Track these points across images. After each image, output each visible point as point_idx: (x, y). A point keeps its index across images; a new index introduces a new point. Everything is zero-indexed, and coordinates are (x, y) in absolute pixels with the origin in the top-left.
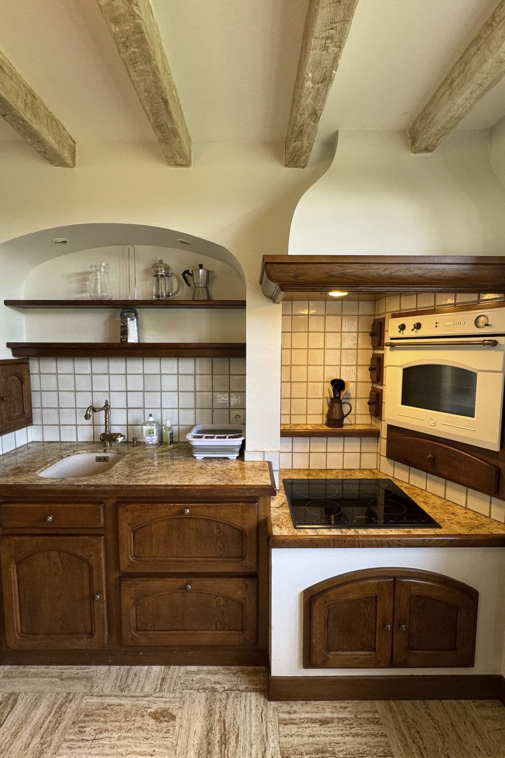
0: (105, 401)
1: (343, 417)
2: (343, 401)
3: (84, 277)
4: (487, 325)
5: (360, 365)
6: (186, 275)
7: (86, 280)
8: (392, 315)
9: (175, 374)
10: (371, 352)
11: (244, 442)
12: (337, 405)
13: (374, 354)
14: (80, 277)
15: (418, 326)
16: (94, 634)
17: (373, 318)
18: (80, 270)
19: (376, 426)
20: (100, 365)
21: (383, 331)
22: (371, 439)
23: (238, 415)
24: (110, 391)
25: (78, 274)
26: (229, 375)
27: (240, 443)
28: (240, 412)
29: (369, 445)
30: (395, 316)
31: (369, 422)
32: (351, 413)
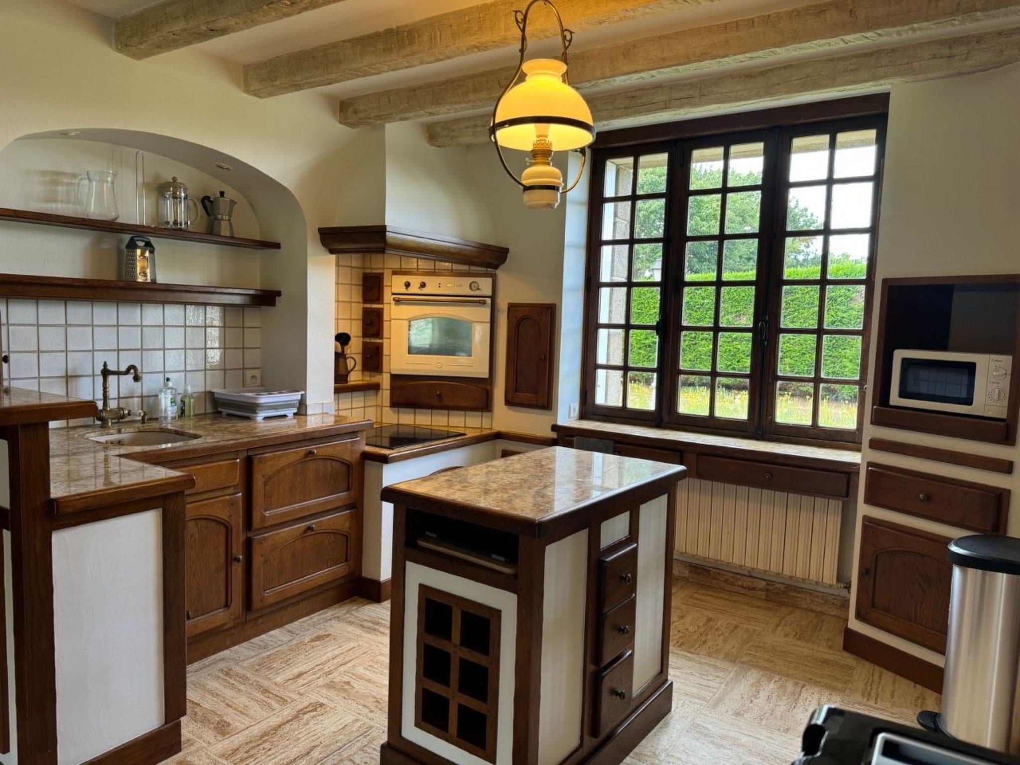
0: (103, 363)
1: (348, 372)
2: (347, 356)
3: (55, 178)
4: (478, 289)
5: (354, 319)
6: (206, 201)
7: (56, 183)
8: (393, 271)
9: (181, 326)
10: (361, 305)
11: (303, 397)
12: (342, 360)
13: (363, 308)
14: (48, 179)
15: (423, 285)
16: (230, 605)
17: (362, 271)
18: (49, 168)
19: (375, 379)
20: (79, 312)
21: (381, 286)
22: (372, 392)
23: (255, 376)
24: (94, 350)
25: (44, 173)
26: (243, 328)
27: (299, 397)
28: (257, 372)
29: (371, 399)
30: (395, 273)
31: (360, 378)
32: (355, 369)
